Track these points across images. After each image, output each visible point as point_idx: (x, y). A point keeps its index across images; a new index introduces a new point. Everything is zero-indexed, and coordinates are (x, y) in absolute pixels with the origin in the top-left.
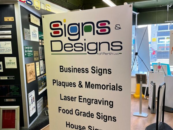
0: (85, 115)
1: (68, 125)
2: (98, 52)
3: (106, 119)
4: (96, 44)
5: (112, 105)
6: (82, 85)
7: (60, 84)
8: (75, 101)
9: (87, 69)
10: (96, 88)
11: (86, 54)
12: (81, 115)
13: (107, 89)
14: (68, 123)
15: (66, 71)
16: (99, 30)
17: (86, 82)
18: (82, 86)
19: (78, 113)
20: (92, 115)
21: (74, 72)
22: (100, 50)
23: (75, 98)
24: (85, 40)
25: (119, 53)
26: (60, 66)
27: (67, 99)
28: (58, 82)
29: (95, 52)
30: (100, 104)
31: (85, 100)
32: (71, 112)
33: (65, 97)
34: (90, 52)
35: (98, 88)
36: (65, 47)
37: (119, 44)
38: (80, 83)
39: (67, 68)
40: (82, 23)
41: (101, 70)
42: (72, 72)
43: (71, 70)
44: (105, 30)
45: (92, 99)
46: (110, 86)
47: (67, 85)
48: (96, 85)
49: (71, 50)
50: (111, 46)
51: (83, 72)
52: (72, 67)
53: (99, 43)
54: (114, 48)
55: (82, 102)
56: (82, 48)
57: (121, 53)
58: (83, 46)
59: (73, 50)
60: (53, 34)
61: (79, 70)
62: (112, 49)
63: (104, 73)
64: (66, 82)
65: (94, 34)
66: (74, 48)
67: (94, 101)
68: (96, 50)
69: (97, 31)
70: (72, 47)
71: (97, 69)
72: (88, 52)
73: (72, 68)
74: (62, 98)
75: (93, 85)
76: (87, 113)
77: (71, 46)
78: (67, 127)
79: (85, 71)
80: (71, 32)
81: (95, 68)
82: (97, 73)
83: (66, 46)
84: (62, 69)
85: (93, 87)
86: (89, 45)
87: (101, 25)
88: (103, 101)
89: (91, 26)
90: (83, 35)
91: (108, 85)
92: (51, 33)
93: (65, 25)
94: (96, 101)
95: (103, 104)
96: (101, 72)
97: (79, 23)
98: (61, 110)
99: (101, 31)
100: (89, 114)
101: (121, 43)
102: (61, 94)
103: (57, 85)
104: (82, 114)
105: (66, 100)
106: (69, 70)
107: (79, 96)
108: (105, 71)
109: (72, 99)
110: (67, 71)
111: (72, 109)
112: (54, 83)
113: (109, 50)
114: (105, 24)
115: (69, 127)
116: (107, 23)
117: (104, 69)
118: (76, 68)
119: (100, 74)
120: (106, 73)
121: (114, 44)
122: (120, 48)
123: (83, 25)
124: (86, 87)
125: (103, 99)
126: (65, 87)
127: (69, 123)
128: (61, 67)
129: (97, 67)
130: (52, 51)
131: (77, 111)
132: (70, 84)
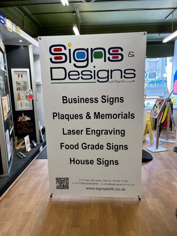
0: (93, 147)
1: (72, 162)
2: (110, 80)
3: (117, 148)
4: (108, 71)
5: (124, 134)
6: (90, 116)
7: (63, 117)
8: (81, 134)
9: (96, 99)
10: (106, 118)
11: (96, 82)
12: (88, 149)
13: (119, 118)
14: (72, 159)
15: (70, 101)
16: (111, 57)
17: (95, 113)
18: (90, 118)
19: (85, 146)
20: (101, 147)
21: (81, 102)
22: (111, 78)
23: (82, 131)
24: (94, 67)
25: (132, 81)
26: (63, 97)
27: (72, 133)
28: (60, 115)
29: (106, 80)
30: (111, 134)
31: (93, 132)
32: (77, 147)
33: (69, 131)
34: (100, 80)
35: (109, 118)
36: (69, 75)
37: (132, 72)
38: (88, 114)
39: (72, 99)
40: (91, 49)
41: (113, 98)
42: (79, 102)
43: (77, 100)
44: (118, 57)
45: (102, 130)
46: (122, 114)
47: (72, 117)
48: (106, 115)
49: (77, 78)
50: (124, 74)
51: (92, 102)
52: (78, 97)
53: (111, 70)
54: (127, 76)
55: (90, 134)
56: (91, 75)
57: (134, 81)
58: (93, 74)
59: (80, 78)
60: (54, 60)
61: (86, 100)
62: (124, 76)
63: (115, 102)
64: (70, 115)
65: (105, 61)
66: (81, 76)
67: (103, 132)
68: (107, 78)
69: (109, 58)
70: (79, 74)
71: (108, 98)
72: (98, 81)
73: (79, 99)
74: (65, 133)
75: (103, 115)
76: (96, 145)
77: (77, 73)
78: (71, 163)
79: (94, 101)
80: (78, 58)
81: (105, 97)
82: (108, 102)
83: (71, 73)
84: (65, 100)
85: (103, 117)
86: (100, 72)
87: (113, 51)
88: (114, 130)
89: (101, 52)
90: (92, 61)
91: (120, 114)
92: (51, 59)
93: (70, 50)
94: (106, 131)
95: (114, 134)
96: (112, 101)
97: (88, 49)
98: (63, 146)
99: (113, 58)
100: (98, 146)
101: (134, 71)
102: (63, 129)
103: (59, 119)
104: (90, 147)
105: (70, 134)
106: (75, 101)
107: (87, 129)
108: (117, 99)
109: (79, 132)
110: (72, 102)
111: (78, 143)
112: (54, 116)
113: (121, 78)
114: (118, 51)
115: (74, 163)
116: (120, 50)
117: (115, 98)
118: (83, 99)
119: (112, 103)
120: (118, 102)
121: (127, 72)
122: (133, 76)
123: (92, 50)
124: (95, 118)
125: (114, 128)
126: (69, 120)
127: (74, 159)
128: (65, 98)
129: (108, 96)
130: (52, 79)
131: (84, 145)
132: (75, 117)
